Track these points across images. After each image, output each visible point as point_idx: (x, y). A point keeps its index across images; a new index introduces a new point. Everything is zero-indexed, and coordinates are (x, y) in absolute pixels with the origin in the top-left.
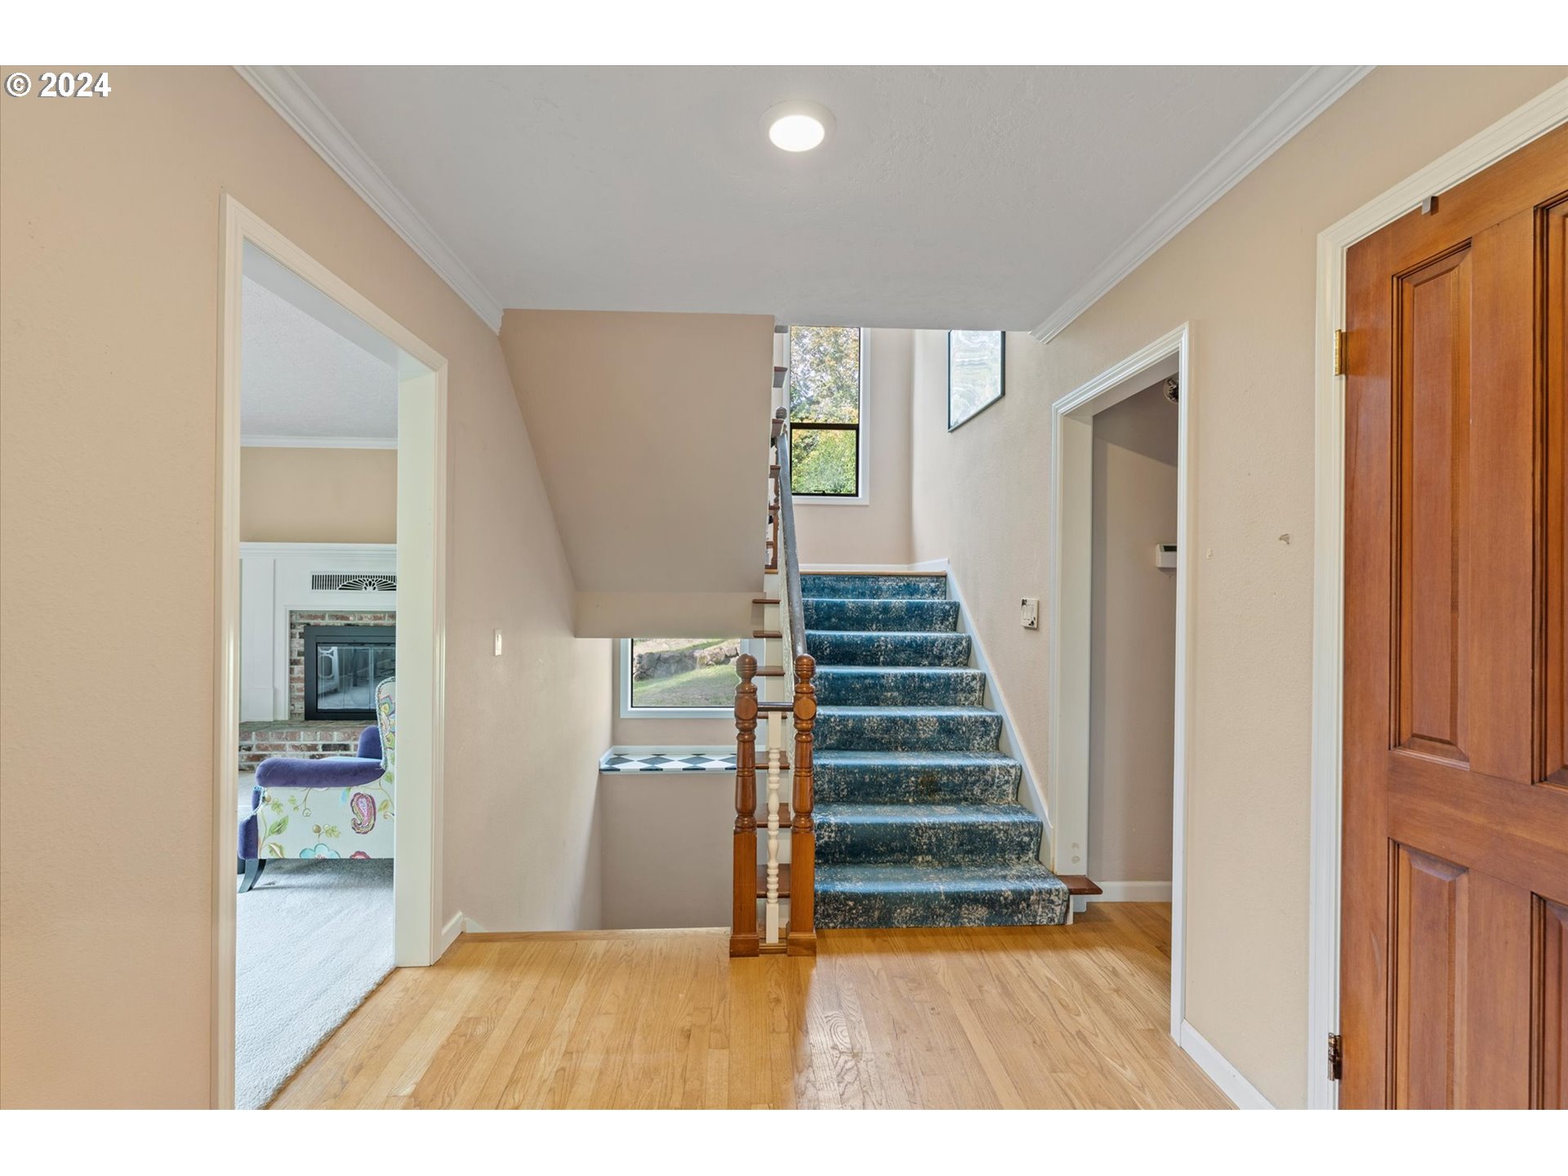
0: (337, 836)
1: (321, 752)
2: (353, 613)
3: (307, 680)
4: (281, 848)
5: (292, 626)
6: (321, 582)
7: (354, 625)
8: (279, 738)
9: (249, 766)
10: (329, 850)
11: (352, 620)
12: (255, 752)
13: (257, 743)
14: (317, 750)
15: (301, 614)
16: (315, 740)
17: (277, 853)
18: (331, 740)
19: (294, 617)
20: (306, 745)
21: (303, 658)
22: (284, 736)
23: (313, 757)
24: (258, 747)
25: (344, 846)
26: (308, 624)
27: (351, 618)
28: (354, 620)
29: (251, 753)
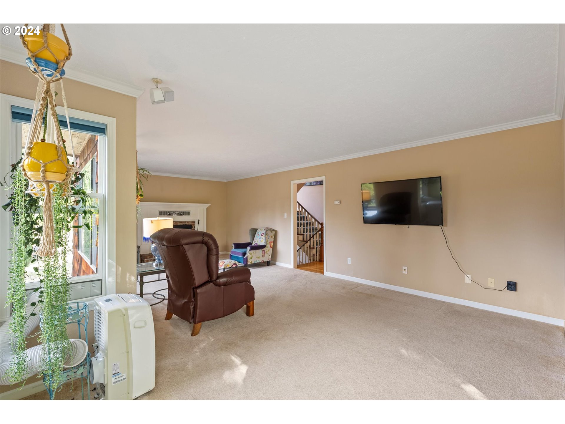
0: (260, 258)
6: (161, 214)
10: (258, 261)
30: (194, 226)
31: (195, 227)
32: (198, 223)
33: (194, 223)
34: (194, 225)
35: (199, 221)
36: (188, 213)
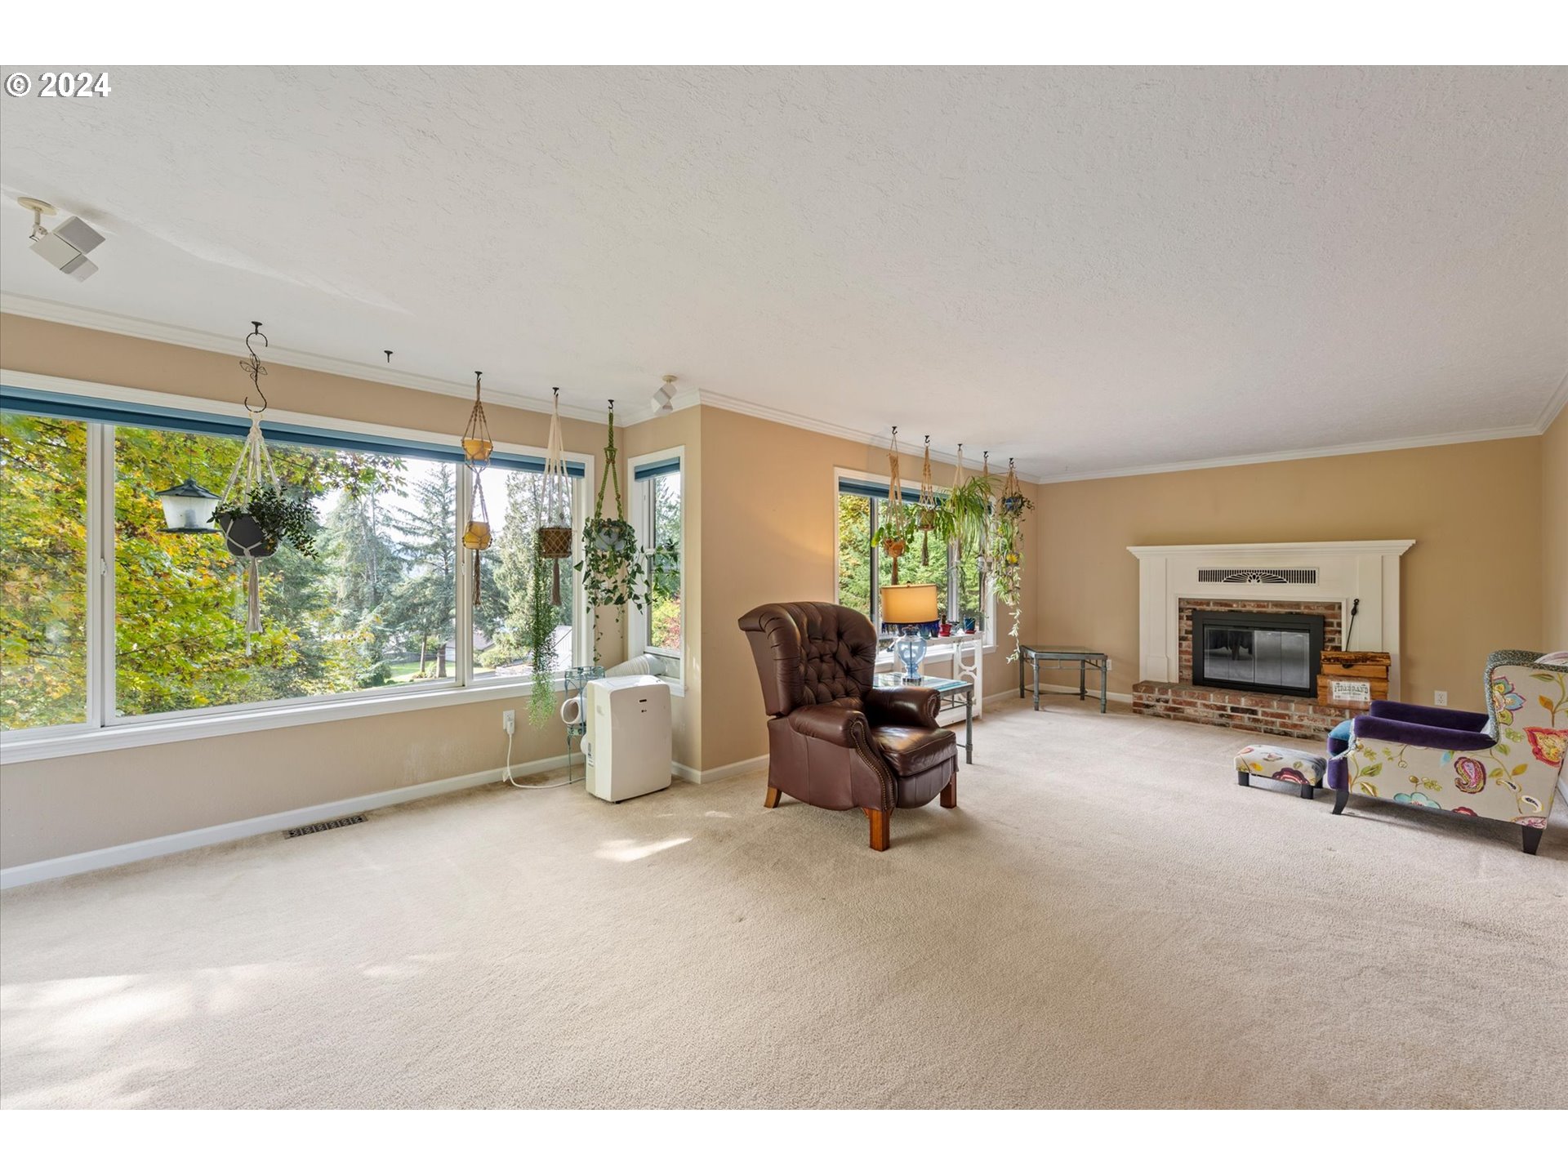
0: (1438, 790)
1: (1229, 712)
2: (1236, 601)
3: (1194, 654)
4: (1373, 788)
5: (1181, 610)
6: (1206, 576)
7: (1237, 611)
8: (1192, 697)
9: (1166, 715)
10: (1428, 799)
11: (1235, 607)
12: (1171, 704)
13: (1173, 698)
14: (1226, 711)
15: (1188, 601)
16: (1224, 702)
17: (1369, 791)
18: (1239, 704)
19: (1182, 604)
20: (1215, 705)
21: (1190, 636)
22: (1196, 695)
23: (1222, 716)
24: (1174, 702)
25: (1449, 800)
26: (1195, 609)
27: (1234, 605)
28: (1238, 607)
29: (1168, 705)
30: (1335, 621)
31: (1339, 625)
32: (1354, 612)
33: (1337, 611)
34: (1337, 618)
35: (1356, 602)
36: (1309, 577)
